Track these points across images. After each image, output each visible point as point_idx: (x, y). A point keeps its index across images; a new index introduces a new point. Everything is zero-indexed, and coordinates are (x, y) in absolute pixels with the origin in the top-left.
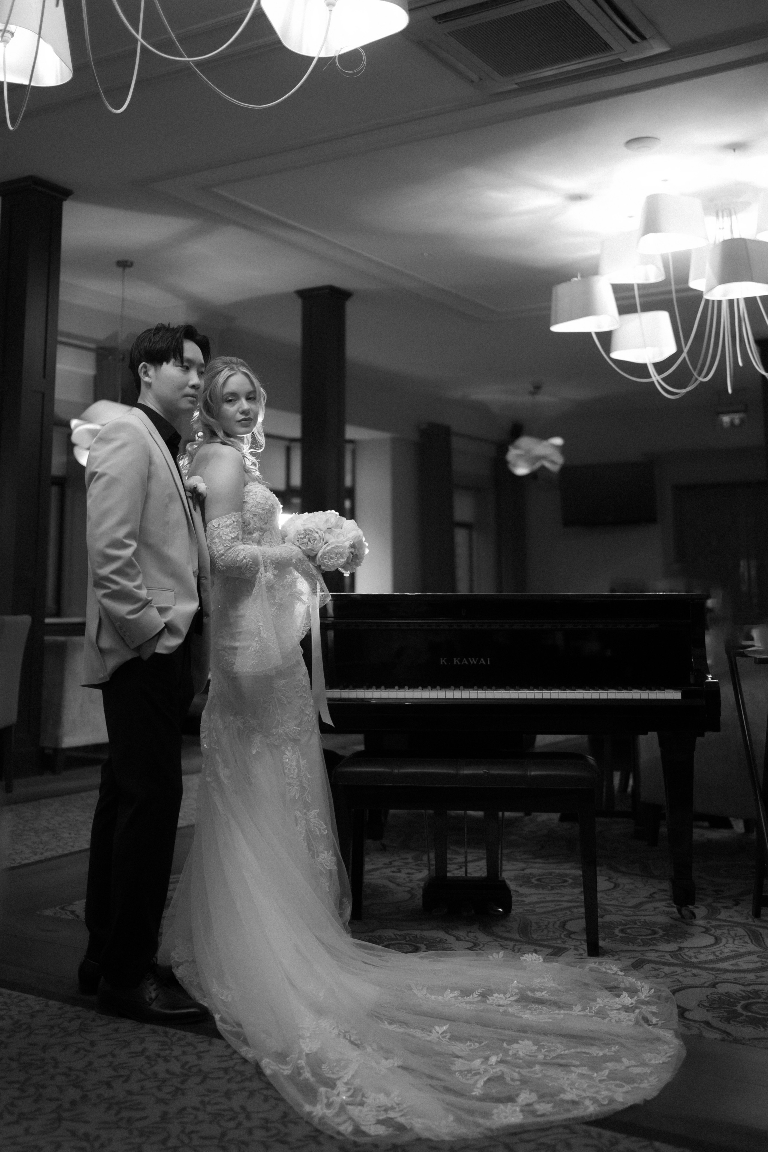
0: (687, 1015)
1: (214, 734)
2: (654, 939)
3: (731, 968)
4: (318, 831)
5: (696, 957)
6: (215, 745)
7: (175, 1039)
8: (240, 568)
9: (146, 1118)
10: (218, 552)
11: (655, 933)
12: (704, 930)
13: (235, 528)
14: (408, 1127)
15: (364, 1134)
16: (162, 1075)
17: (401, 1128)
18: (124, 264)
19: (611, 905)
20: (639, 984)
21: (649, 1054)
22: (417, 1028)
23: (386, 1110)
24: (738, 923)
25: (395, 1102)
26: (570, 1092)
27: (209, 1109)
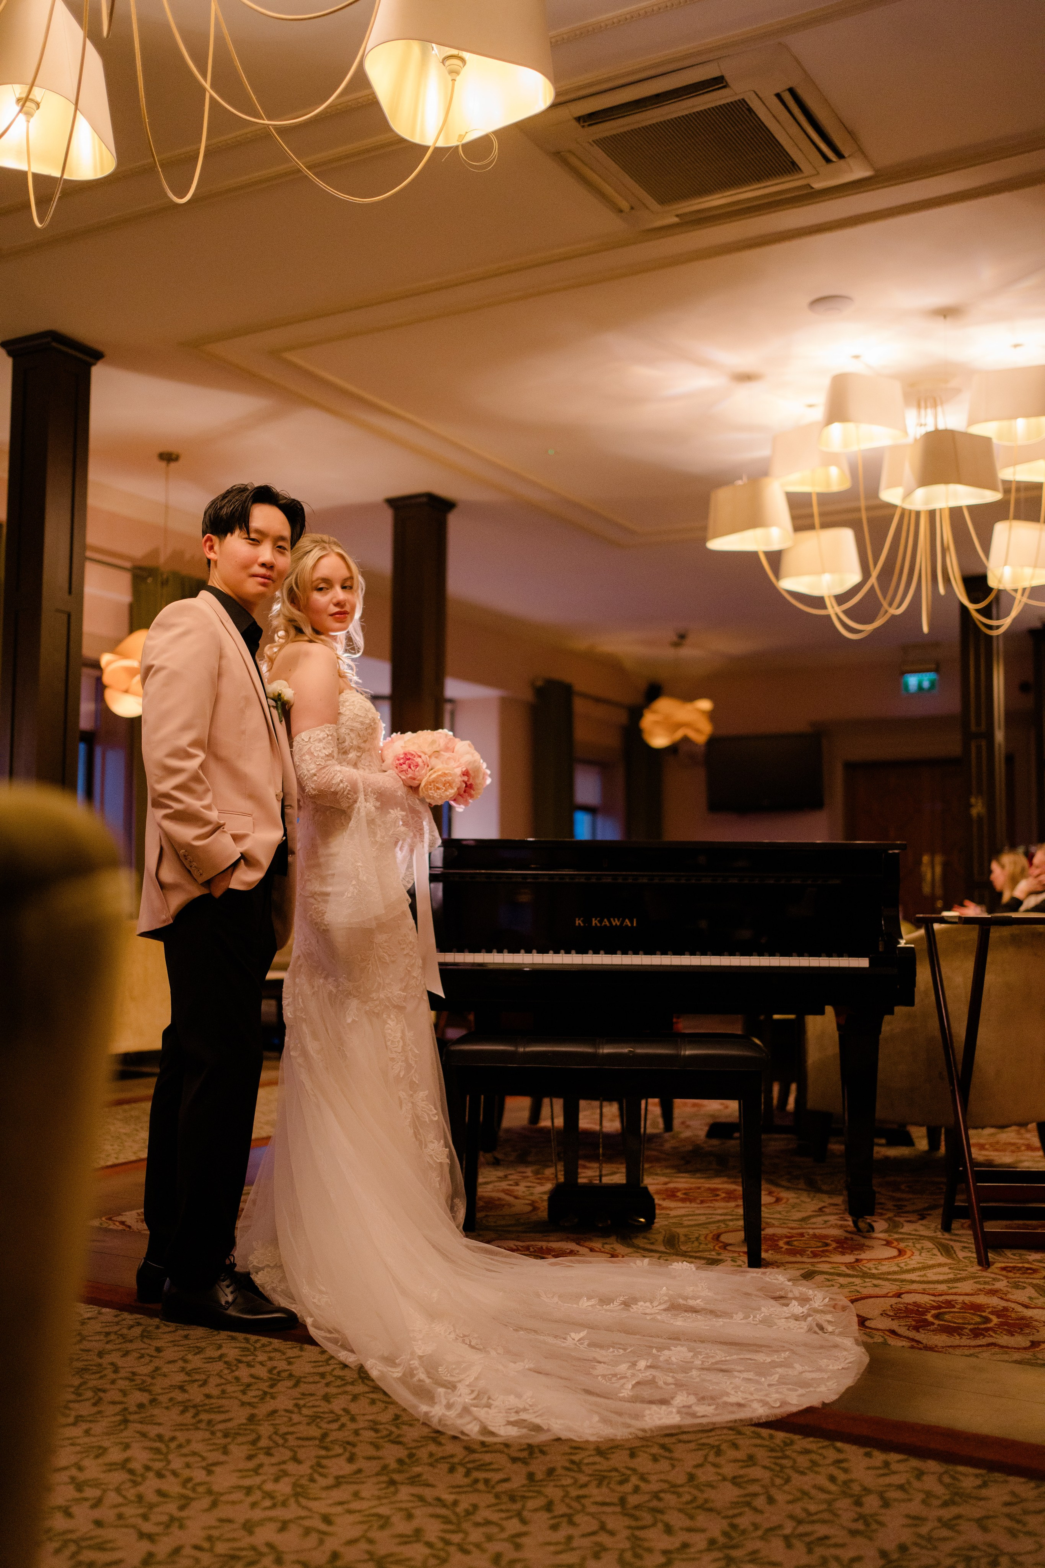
0: (867, 1323)
1: (300, 1000)
2: (827, 1251)
3: (918, 1279)
4: (427, 1117)
5: (876, 1268)
6: (302, 1013)
7: (258, 1345)
8: (335, 793)
9: (230, 1420)
10: (308, 771)
11: (827, 1245)
12: (884, 1243)
13: (329, 743)
14: (545, 1428)
15: (493, 1434)
16: (246, 1380)
17: (537, 1428)
18: (168, 457)
19: (774, 1218)
20: (811, 1292)
21: (825, 1360)
22: (549, 1335)
23: (517, 1412)
24: (925, 1236)
25: (528, 1403)
26: (734, 1395)
27: (305, 1411)
